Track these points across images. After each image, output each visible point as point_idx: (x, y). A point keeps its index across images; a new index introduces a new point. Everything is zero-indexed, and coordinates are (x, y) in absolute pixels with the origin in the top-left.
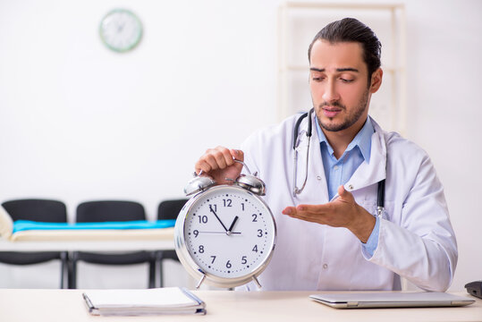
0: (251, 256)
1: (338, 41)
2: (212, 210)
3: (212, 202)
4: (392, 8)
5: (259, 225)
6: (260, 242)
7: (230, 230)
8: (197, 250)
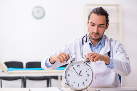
0: (85, 82)
1: (100, 15)
2: (74, 69)
3: (74, 66)
4: (117, 6)
5: (88, 73)
6: (88, 78)
7: (79, 74)
8: (69, 80)
